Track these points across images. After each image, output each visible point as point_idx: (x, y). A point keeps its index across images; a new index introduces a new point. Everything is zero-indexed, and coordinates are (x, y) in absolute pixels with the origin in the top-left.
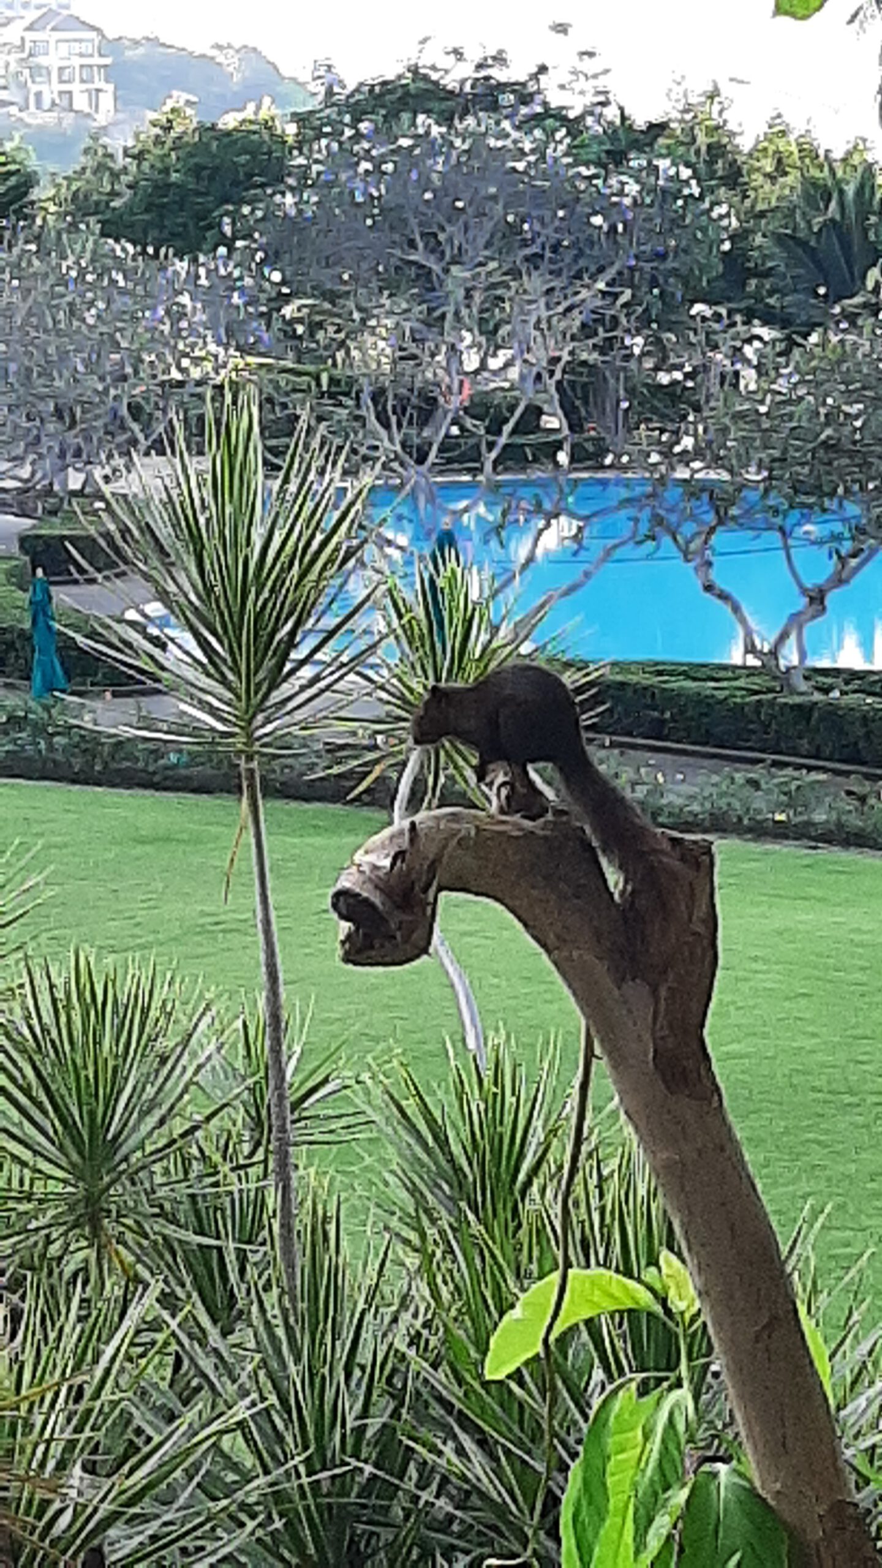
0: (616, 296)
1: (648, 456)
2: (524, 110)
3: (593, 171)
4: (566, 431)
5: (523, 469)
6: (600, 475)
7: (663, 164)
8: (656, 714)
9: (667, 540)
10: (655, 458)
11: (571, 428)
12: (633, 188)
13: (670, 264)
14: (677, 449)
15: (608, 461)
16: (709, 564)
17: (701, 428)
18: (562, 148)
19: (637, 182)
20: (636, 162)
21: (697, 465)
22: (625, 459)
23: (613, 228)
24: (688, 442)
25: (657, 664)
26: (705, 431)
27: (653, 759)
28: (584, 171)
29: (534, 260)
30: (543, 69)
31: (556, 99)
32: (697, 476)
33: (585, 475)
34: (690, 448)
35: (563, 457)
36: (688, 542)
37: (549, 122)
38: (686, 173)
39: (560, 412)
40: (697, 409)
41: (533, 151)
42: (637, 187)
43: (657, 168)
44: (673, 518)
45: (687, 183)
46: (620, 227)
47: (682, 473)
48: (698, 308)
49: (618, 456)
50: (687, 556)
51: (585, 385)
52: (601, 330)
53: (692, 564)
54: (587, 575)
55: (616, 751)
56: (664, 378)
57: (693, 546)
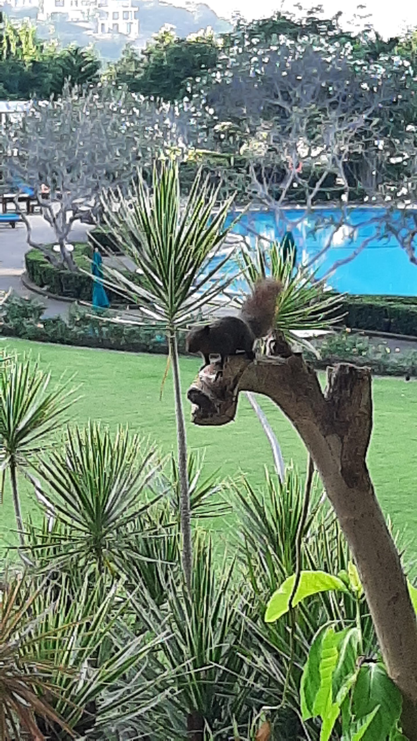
0: (371, 122)
1: (384, 197)
2: (331, 33)
3: (362, 62)
4: (346, 186)
5: (325, 204)
6: (362, 206)
7: (396, 59)
8: (387, 320)
10: (388, 198)
11: (349, 185)
12: (382, 70)
13: (398, 106)
14: (399, 194)
15: (366, 199)
16: (413, 249)
17: (410, 184)
18: (349, 51)
19: (383, 68)
20: (383, 58)
21: (407, 202)
22: (374, 199)
23: (372, 89)
24: (404, 191)
25: (388, 296)
26: (412, 186)
27: (385, 341)
28: (358, 62)
29: (334, 105)
30: (340, 13)
31: (345, 29)
32: (408, 207)
33: (354, 206)
34: (405, 193)
35: (344, 197)
36: (404, 238)
37: (343, 39)
38: (407, 64)
39: (343, 176)
40: (409, 176)
41: (335, 52)
42: (384, 70)
43: (393, 61)
45: (407, 68)
46: (375, 89)
47: (401, 206)
48: (410, 127)
49: (370, 198)
50: (403, 244)
51: (357, 164)
52: (363, 137)
53: (405, 249)
54: (355, 254)
55: (367, 337)
56: (393, 161)
57: (406, 240)
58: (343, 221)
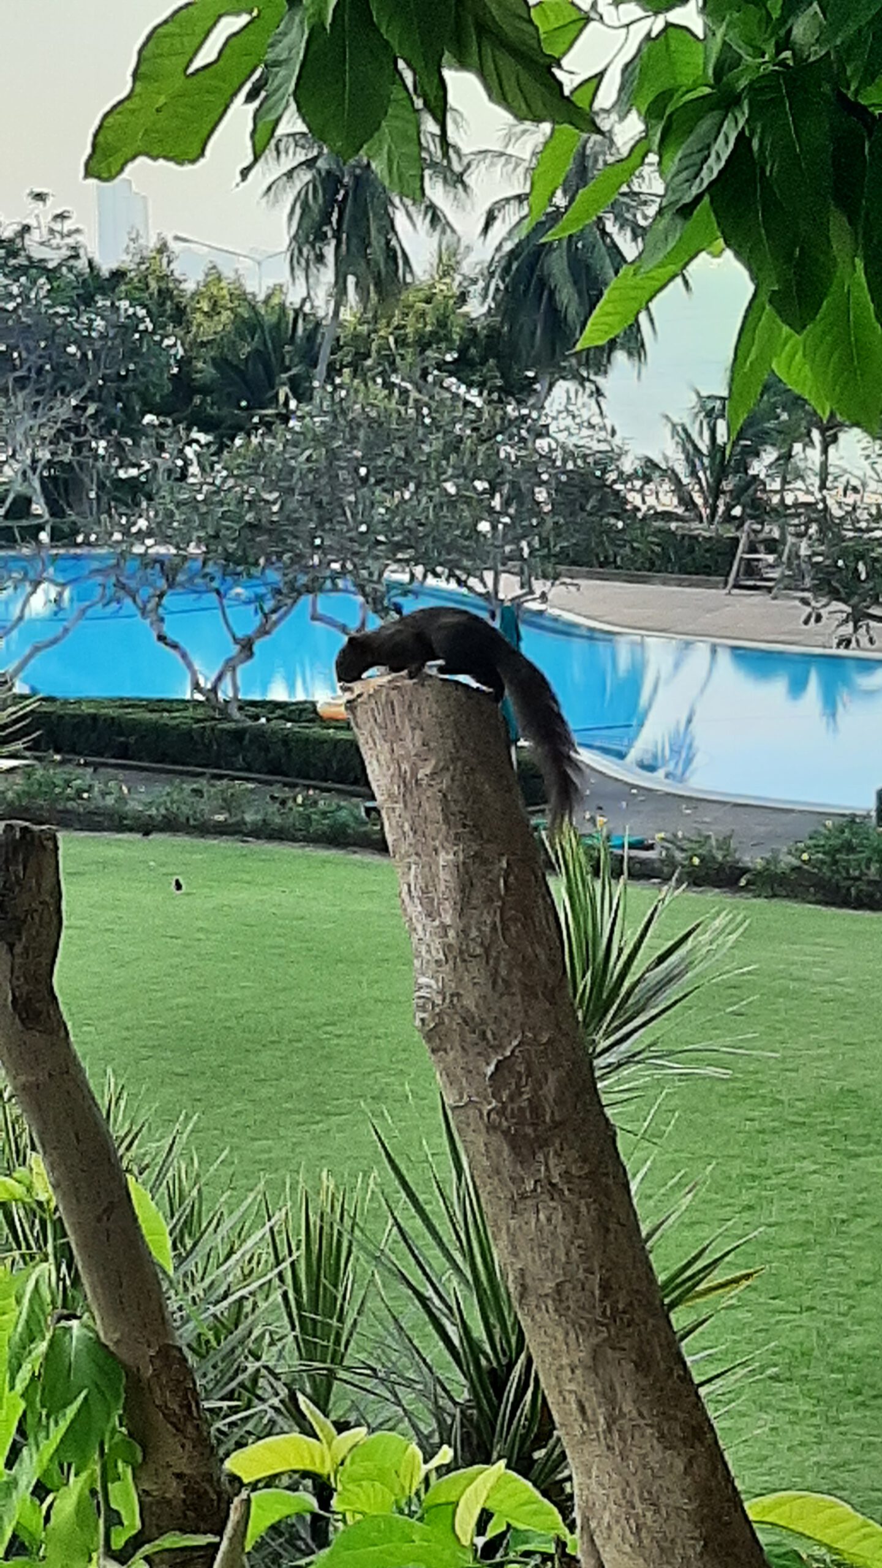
0: (85, 409)
1: (111, 534)
2: (12, 262)
3: (67, 310)
4: (47, 516)
5: (13, 548)
6: (73, 551)
7: (124, 304)
8: (122, 739)
9: (128, 601)
10: (117, 536)
11: (52, 515)
12: (99, 323)
13: (129, 384)
14: (134, 530)
15: (80, 539)
16: (162, 620)
17: (152, 514)
18: (42, 293)
19: (103, 319)
20: (101, 302)
21: (149, 542)
22: (93, 538)
23: (85, 355)
24: (142, 524)
25: (122, 699)
26: (156, 515)
27: (121, 774)
28: (61, 310)
29: (21, 383)
30: (26, 229)
31: (37, 253)
32: (150, 551)
33: (62, 551)
34: (144, 528)
35: (44, 536)
36: (145, 603)
37: (33, 271)
38: (142, 312)
39: (42, 501)
40: (150, 498)
41: (19, 295)
42: (103, 323)
43: (118, 308)
44: (132, 584)
45: (142, 320)
46: (90, 355)
47: (138, 549)
48: (149, 418)
49: (87, 536)
50: (144, 612)
51: (66, 481)
52: (72, 435)
53: (148, 621)
54: (66, 630)
55: (90, 770)
56: (122, 474)
57: (150, 606)
58: (45, 575)
